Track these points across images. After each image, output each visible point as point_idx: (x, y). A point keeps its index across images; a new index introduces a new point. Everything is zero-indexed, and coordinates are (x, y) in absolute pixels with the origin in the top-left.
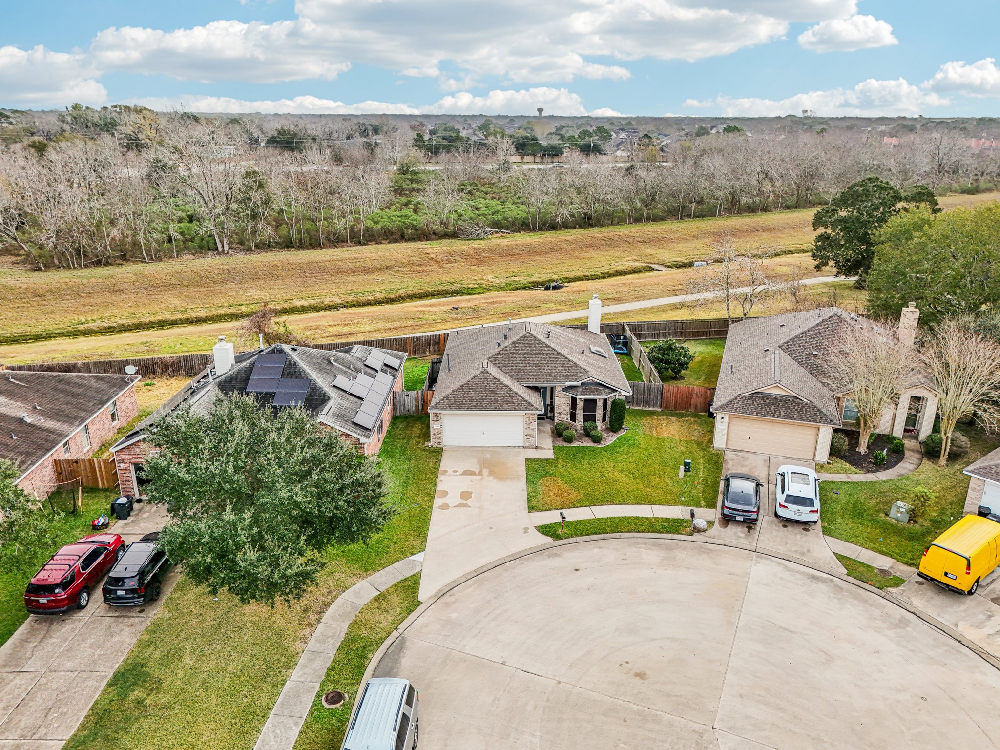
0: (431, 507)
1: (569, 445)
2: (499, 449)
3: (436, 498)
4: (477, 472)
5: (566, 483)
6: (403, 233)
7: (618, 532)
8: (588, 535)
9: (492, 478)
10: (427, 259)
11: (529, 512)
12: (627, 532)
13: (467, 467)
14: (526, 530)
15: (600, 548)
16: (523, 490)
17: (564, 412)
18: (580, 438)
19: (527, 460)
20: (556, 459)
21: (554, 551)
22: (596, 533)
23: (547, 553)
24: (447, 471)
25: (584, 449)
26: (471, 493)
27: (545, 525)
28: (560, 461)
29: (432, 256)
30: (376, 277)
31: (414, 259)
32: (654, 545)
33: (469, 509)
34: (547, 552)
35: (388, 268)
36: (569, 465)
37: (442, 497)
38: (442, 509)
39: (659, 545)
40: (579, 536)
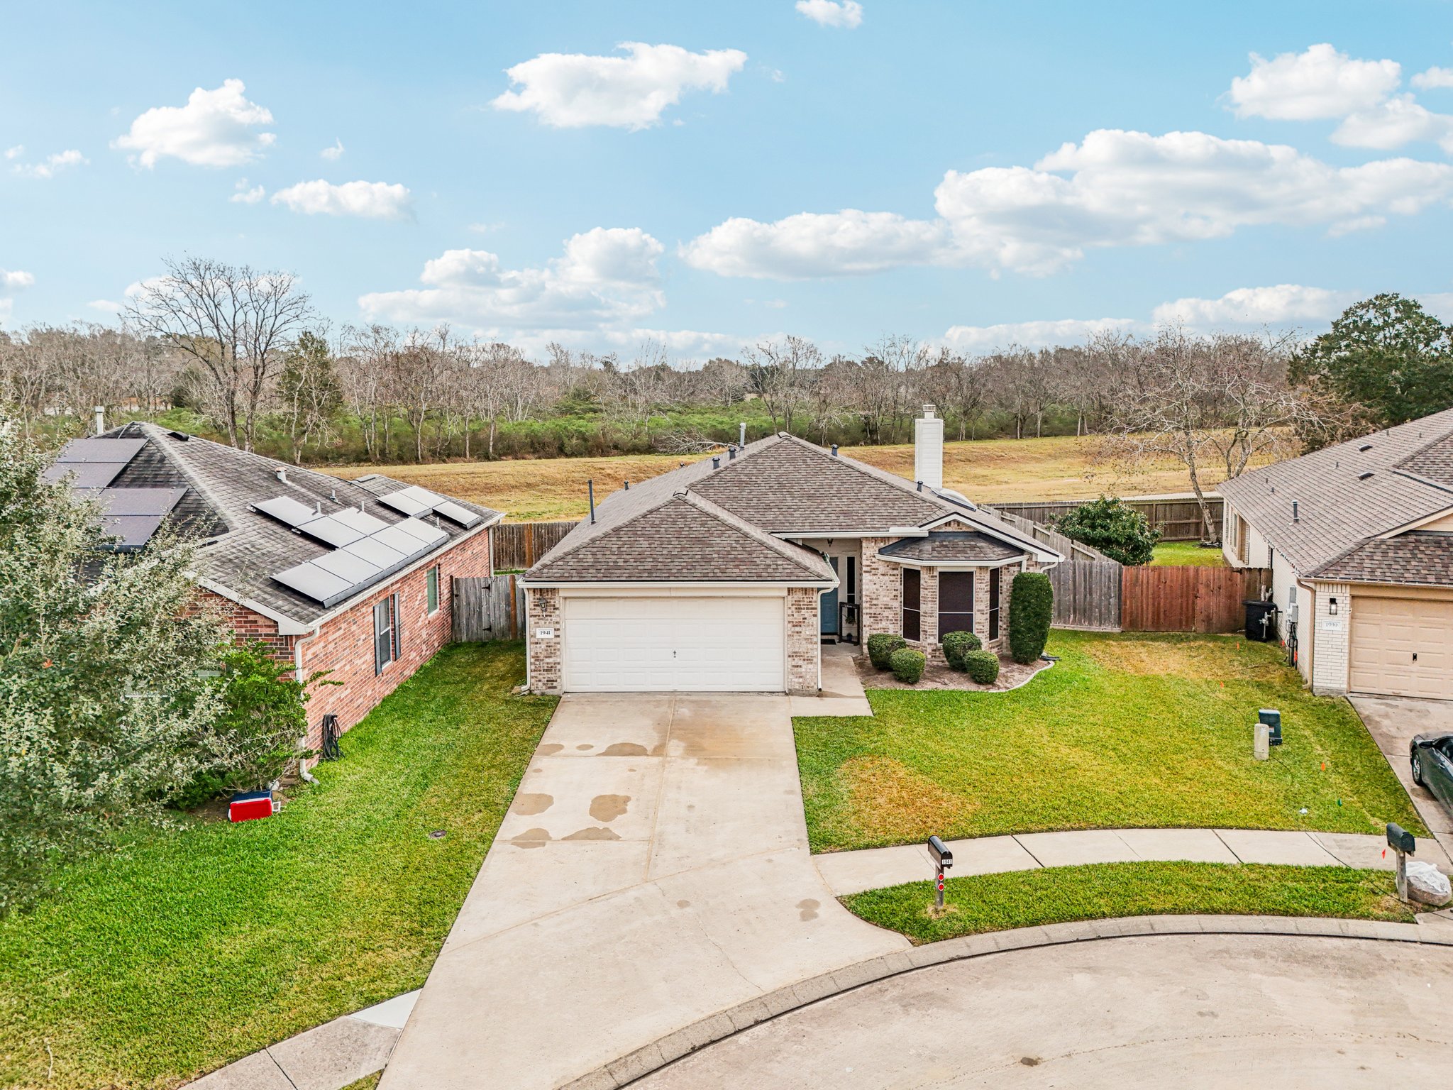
0: (487, 840)
1: (910, 688)
2: (718, 698)
3: (511, 815)
4: (650, 749)
5: (922, 772)
6: (563, 444)
7: (1141, 913)
8: (1034, 923)
9: (692, 761)
10: (599, 475)
11: (814, 852)
12: (1172, 911)
13: (624, 735)
14: (808, 909)
15: (1090, 969)
16: (791, 792)
17: (887, 613)
18: (937, 672)
19: (796, 720)
20: (880, 717)
21: (922, 982)
22: (1061, 919)
23: (895, 992)
24: (561, 747)
25: (954, 698)
26: (627, 799)
27: (873, 893)
28: (893, 721)
29: (609, 471)
30: (505, 498)
31: (576, 475)
32: (1290, 957)
33: (613, 843)
34: (893, 989)
35: (529, 485)
36: (920, 730)
37: (531, 813)
38: (523, 846)
39: (1312, 959)
40: (1003, 928)
